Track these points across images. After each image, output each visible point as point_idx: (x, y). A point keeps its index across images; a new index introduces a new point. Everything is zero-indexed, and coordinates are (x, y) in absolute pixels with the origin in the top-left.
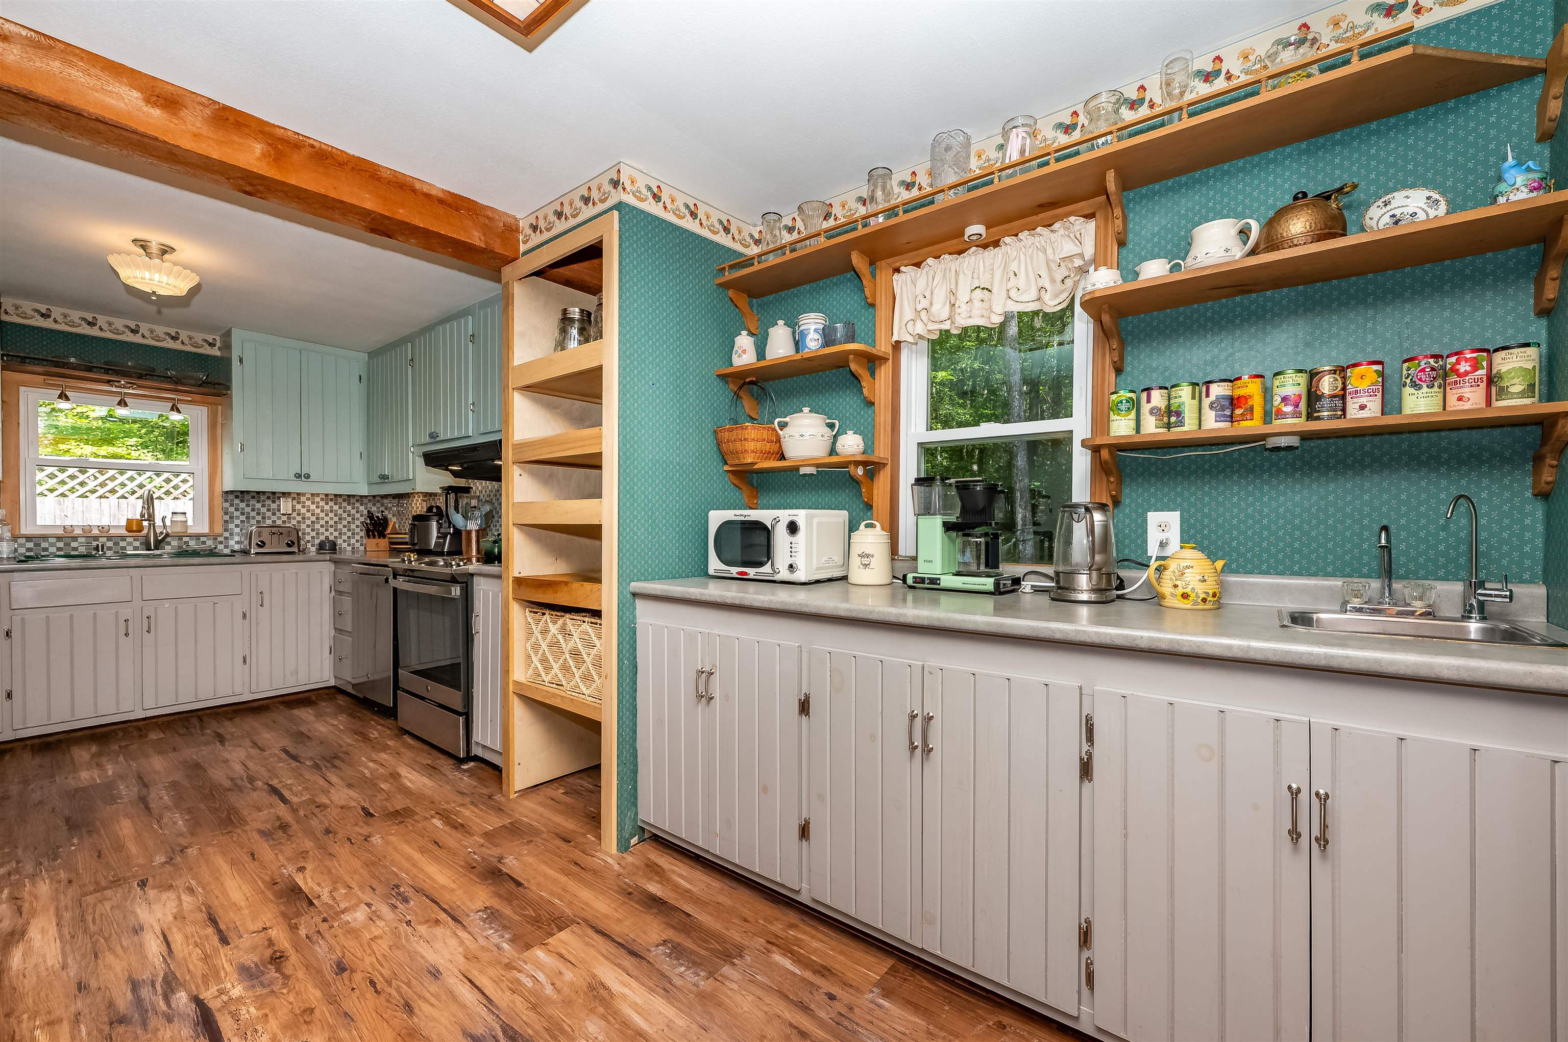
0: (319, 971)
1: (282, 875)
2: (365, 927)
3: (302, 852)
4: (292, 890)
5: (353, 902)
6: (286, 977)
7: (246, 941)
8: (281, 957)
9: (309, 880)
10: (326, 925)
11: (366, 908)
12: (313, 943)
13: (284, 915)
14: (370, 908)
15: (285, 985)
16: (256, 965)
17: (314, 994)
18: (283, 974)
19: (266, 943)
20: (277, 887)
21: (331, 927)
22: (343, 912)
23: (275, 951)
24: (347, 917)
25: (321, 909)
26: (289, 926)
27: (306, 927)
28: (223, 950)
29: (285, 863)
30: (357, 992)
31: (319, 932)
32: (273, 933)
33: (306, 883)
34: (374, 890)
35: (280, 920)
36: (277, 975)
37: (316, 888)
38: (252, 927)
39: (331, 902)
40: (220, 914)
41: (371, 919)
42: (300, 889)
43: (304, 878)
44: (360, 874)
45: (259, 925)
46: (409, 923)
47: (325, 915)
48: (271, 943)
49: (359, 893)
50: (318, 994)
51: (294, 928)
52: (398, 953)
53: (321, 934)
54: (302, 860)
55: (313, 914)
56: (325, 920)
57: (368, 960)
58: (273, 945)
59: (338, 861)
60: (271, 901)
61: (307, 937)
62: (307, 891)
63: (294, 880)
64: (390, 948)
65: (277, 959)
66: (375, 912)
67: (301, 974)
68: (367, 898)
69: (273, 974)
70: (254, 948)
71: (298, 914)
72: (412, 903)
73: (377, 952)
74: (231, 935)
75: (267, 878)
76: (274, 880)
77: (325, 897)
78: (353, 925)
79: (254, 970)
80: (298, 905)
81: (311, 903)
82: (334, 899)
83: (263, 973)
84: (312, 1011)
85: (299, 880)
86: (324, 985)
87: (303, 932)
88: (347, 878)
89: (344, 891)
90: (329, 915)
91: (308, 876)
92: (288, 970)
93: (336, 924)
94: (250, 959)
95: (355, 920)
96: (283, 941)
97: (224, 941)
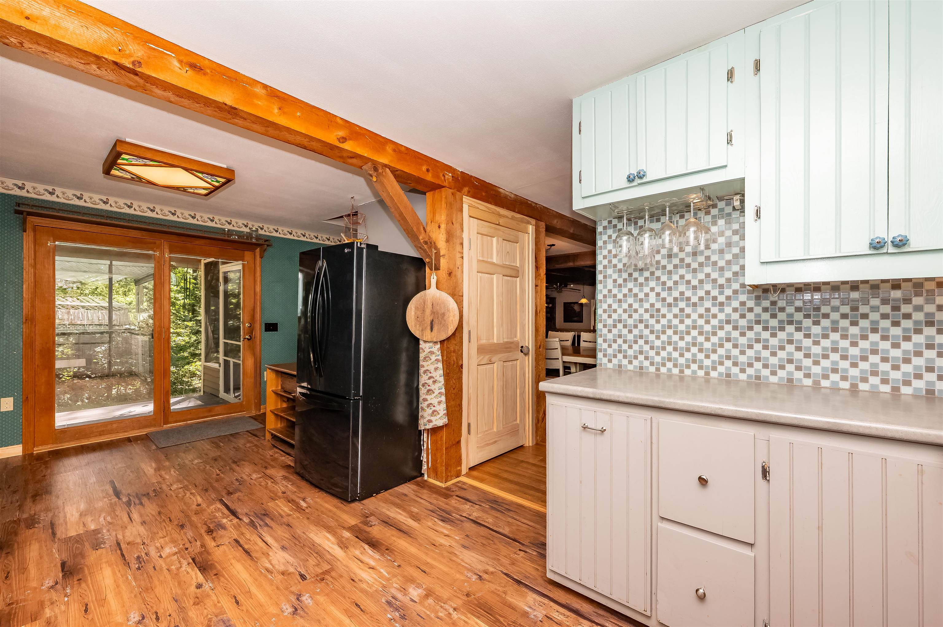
0: (192, 525)
1: (213, 582)
2: (167, 543)
3: (198, 604)
4: (205, 569)
5: (169, 559)
6: (205, 524)
7: (226, 541)
8: (209, 532)
9: (194, 577)
10: (186, 546)
11: (163, 555)
12: (193, 537)
13: (209, 553)
14: (160, 555)
15: (205, 521)
16: (219, 530)
17: (194, 518)
18: (207, 525)
19: (216, 539)
20: (215, 572)
21: (184, 545)
22: (176, 553)
23: (211, 535)
24: (175, 550)
25: (188, 556)
26: (205, 547)
27: (197, 546)
28: (236, 537)
29: (210, 592)
30: (177, 518)
31: (190, 543)
32: (213, 544)
33: (196, 574)
34: (154, 567)
35: (210, 551)
36: (209, 525)
37: (189, 570)
38: (224, 547)
39: (182, 560)
40: (244, 556)
41: (162, 547)
42: (200, 570)
43: (197, 578)
44: (159, 580)
45: (222, 548)
46: (144, 544)
47: (186, 552)
48: (214, 539)
49: (164, 565)
50: (193, 518)
51: (203, 546)
52: (155, 531)
53: (189, 541)
54: (199, 595)
55: (193, 553)
56: (187, 549)
57: (170, 529)
58: (212, 538)
59: (172, 594)
60: (217, 562)
61: (196, 540)
62: (196, 568)
63: (204, 577)
64: (158, 533)
65: (210, 531)
66: (159, 552)
67: (200, 525)
68: (161, 561)
69: (211, 526)
70: (221, 537)
71: (201, 553)
72: (136, 556)
73: (165, 532)
74: (234, 544)
75: (222, 579)
76: (218, 578)
77: (185, 563)
78: (172, 545)
79: (220, 528)
80: (201, 559)
81: (193, 560)
82: (180, 562)
83: (215, 526)
84: (195, 514)
85: (200, 578)
86: (190, 521)
87: (198, 543)
88: (168, 577)
89: (173, 567)
90: (184, 552)
91: (195, 580)
92: (205, 527)
93: (181, 546)
94: (221, 532)
95: (171, 548)
96: (208, 539)
97: (237, 541)
